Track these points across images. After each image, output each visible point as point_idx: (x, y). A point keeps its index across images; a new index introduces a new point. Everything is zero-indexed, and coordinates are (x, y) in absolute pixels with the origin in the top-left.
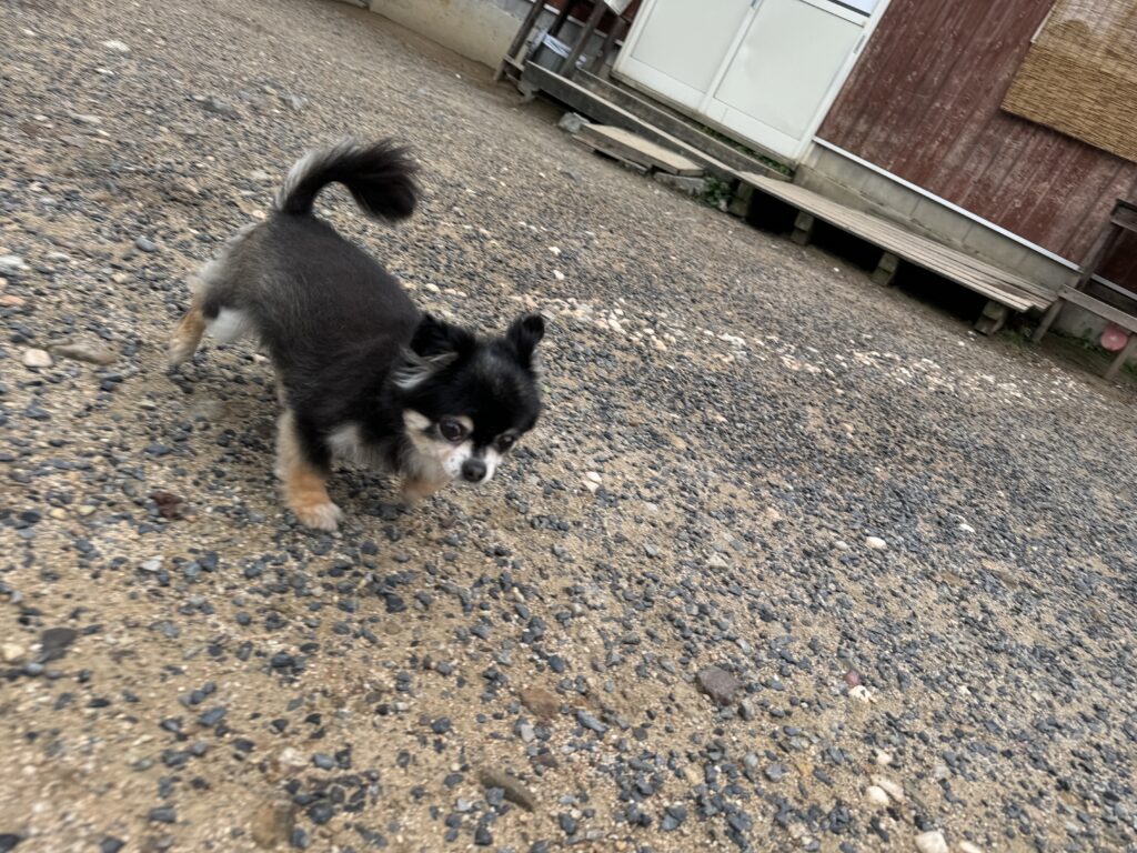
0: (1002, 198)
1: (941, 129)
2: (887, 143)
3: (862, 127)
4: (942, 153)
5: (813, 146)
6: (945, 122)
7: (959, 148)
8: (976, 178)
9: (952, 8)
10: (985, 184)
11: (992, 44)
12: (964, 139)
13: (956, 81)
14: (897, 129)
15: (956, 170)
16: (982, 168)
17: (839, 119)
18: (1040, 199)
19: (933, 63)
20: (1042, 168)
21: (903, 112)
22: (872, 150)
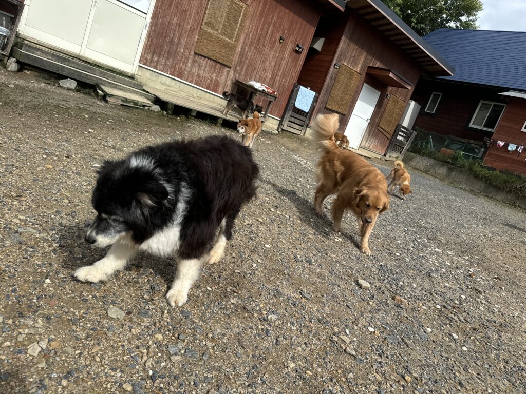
0: (204, 80)
1: (182, 58)
2: (165, 64)
3: (156, 59)
4: (184, 67)
5: (138, 67)
6: (182, 56)
7: (189, 64)
8: (196, 74)
9: (175, 14)
10: (198, 76)
11: (190, 28)
12: (190, 61)
13: (182, 41)
14: (168, 59)
15: (190, 71)
16: (197, 70)
17: (146, 56)
18: (214, 79)
19: (174, 34)
20: (212, 69)
21: (169, 53)
22: (161, 67)
